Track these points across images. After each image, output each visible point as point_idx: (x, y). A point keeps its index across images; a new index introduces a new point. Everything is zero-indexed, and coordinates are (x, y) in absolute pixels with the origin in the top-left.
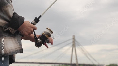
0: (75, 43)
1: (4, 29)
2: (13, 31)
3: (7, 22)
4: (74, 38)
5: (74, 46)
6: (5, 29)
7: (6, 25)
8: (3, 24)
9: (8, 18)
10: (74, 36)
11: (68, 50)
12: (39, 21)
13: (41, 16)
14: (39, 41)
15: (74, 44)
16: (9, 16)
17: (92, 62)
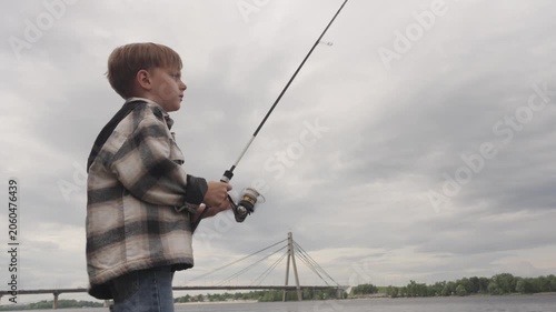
3: (180, 196)
4: (290, 238)
5: (290, 252)
6: (179, 208)
7: (180, 200)
9: (181, 189)
10: (290, 234)
11: (280, 260)
12: (233, 174)
13: (234, 167)
15: (291, 248)
16: (181, 184)
17: (326, 282)
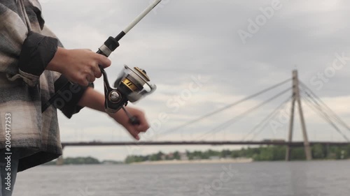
0: (298, 90)
1: (8, 76)
2: (31, 79)
3: (12, 60)
4: (295, 78)
5: (296, 96)
6: (12, 76)
7: (11, 66)
8: (3, 65)
10: (295, 72)
12: (118, 45)
14: (114, 97)
17: (345, 137)
